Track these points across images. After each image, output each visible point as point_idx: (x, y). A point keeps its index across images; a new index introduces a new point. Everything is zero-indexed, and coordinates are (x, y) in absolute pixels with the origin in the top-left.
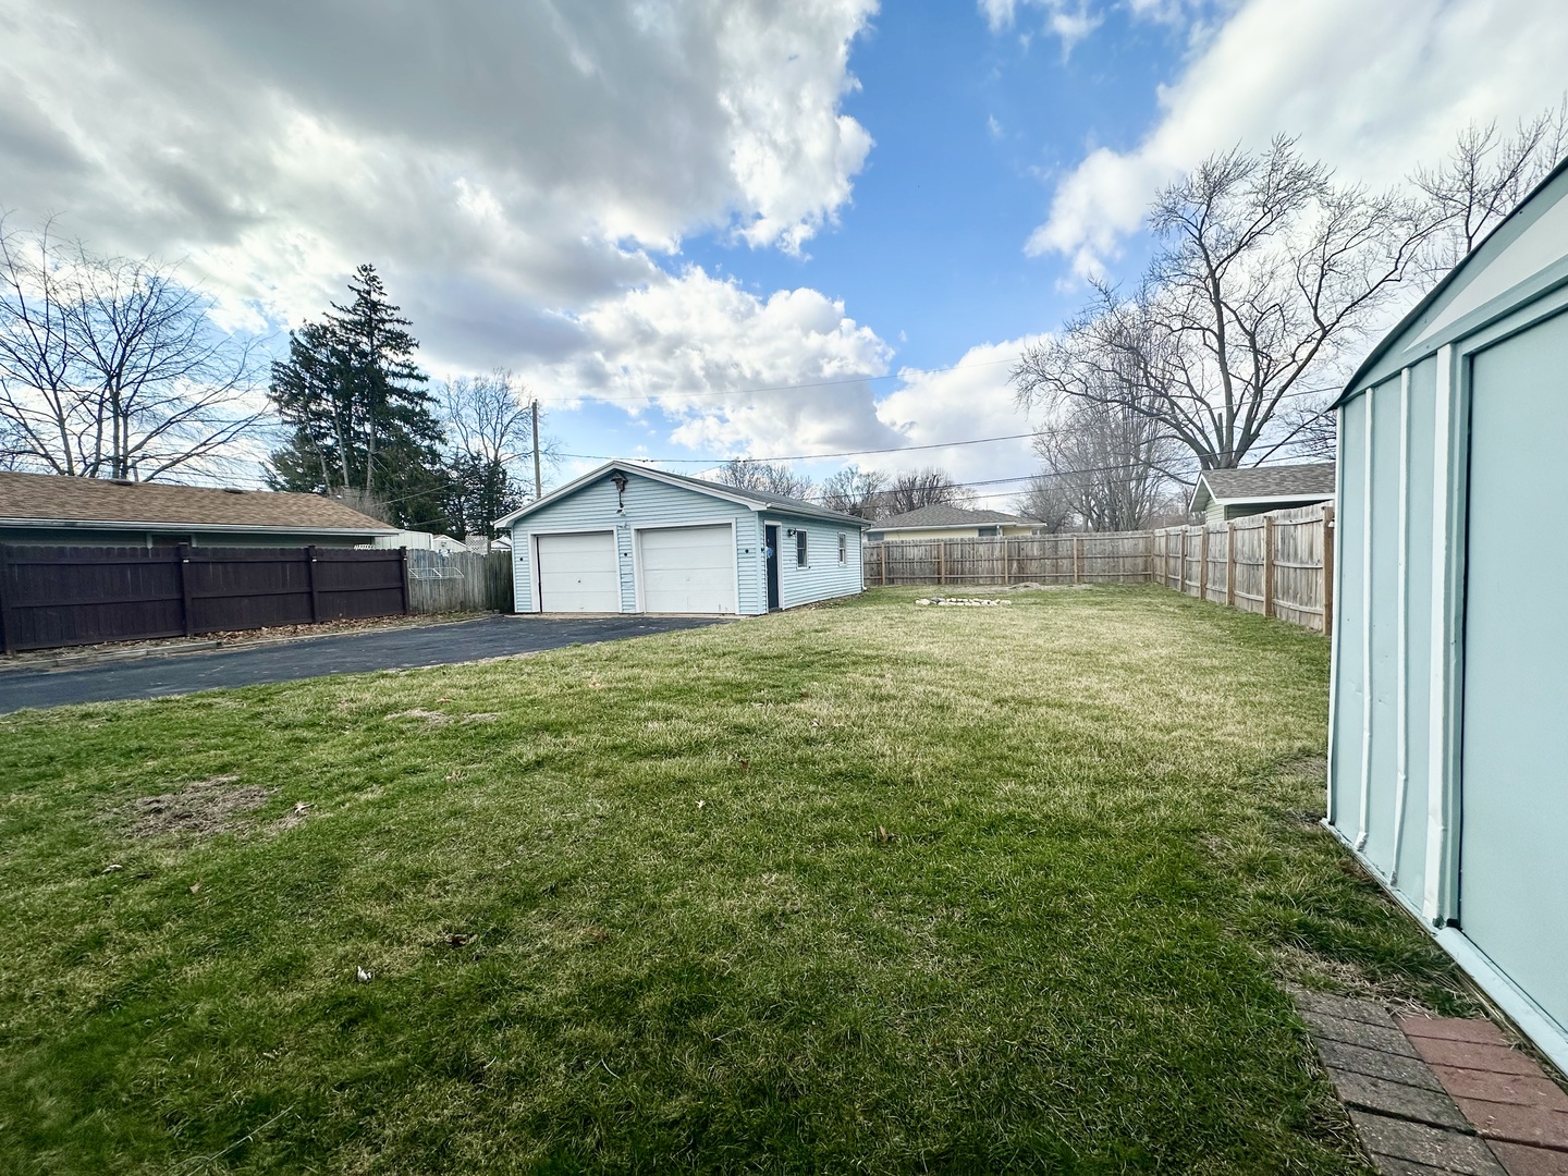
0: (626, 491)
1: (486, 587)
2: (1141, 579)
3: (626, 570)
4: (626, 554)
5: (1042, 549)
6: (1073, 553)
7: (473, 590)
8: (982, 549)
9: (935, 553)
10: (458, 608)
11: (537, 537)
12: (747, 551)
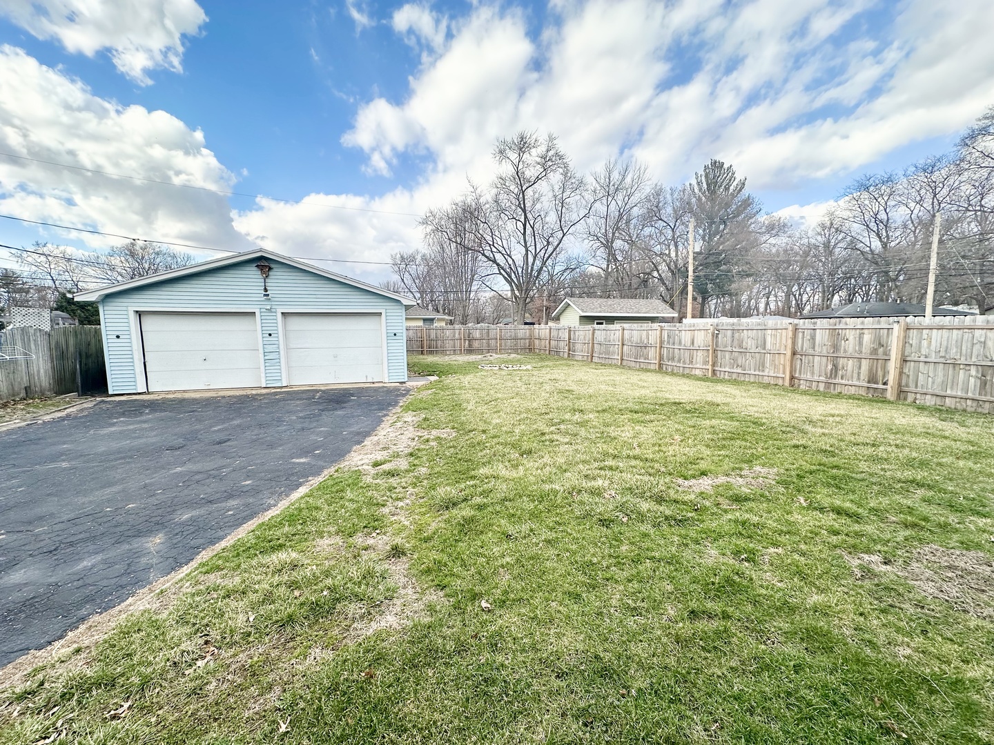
0: (270, 277)
1: (53, 368)
2: (527, 351)
3: (270, 348)
4: (270, 335)
5: (481, 334)
6: (497, 336)
7: (39, 371)
8: (448, 333)
9: (419, 335)
10: (23, 394)
11: (139, 314)
12: (395, 335)
